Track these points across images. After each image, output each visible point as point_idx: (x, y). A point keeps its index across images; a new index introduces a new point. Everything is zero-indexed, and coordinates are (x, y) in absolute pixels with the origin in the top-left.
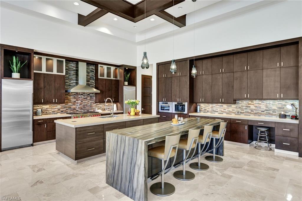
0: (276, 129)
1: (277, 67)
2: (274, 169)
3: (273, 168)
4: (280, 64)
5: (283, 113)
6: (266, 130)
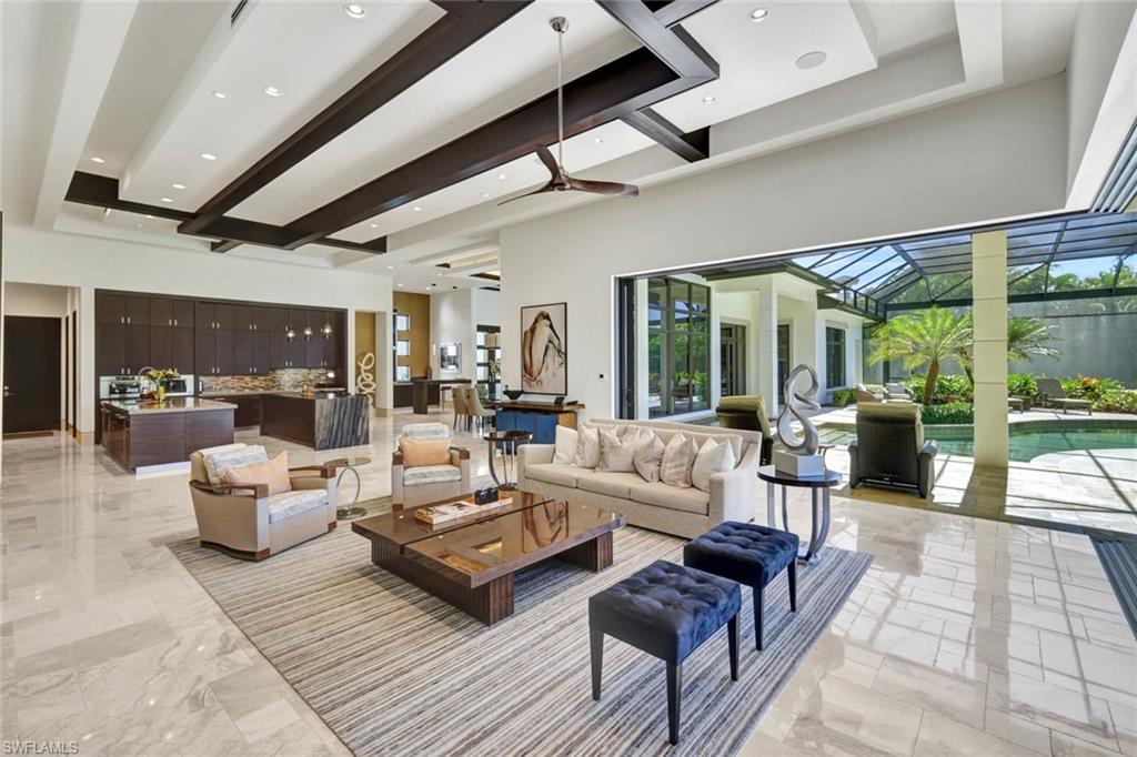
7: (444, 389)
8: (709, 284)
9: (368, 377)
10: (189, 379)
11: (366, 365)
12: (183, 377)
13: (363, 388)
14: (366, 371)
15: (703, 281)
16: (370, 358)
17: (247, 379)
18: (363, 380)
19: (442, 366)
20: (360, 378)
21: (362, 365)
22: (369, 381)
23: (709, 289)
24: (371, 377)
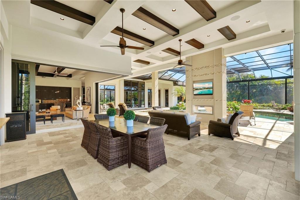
8: (144, 81)
10: (40, 100)
12: (39, 100)
15: (142, 81)
16: (77, 97)
17: (52, 100)
21: (75, 98)
23: (144, 82)
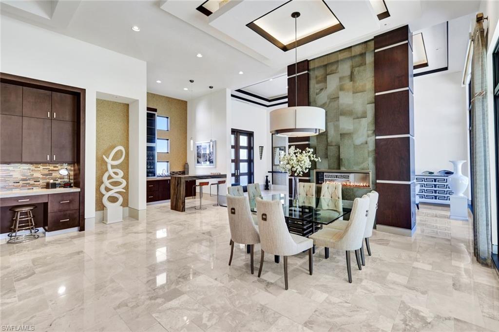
0: (49, 204)
1: (47, 118)
2: (79, 253)
3: (76, 252)
4: (52, 115)
5: (52, 181)
6: (31, 210)
7: (201, 184)
9: (116, 174)
11: (113, 159)
13: (110, 187)
14: (113, 167)
18: (110, 177)
19: (198, 162)
20: (106, 175)
22: (118, 178)
24: (121, 174)
